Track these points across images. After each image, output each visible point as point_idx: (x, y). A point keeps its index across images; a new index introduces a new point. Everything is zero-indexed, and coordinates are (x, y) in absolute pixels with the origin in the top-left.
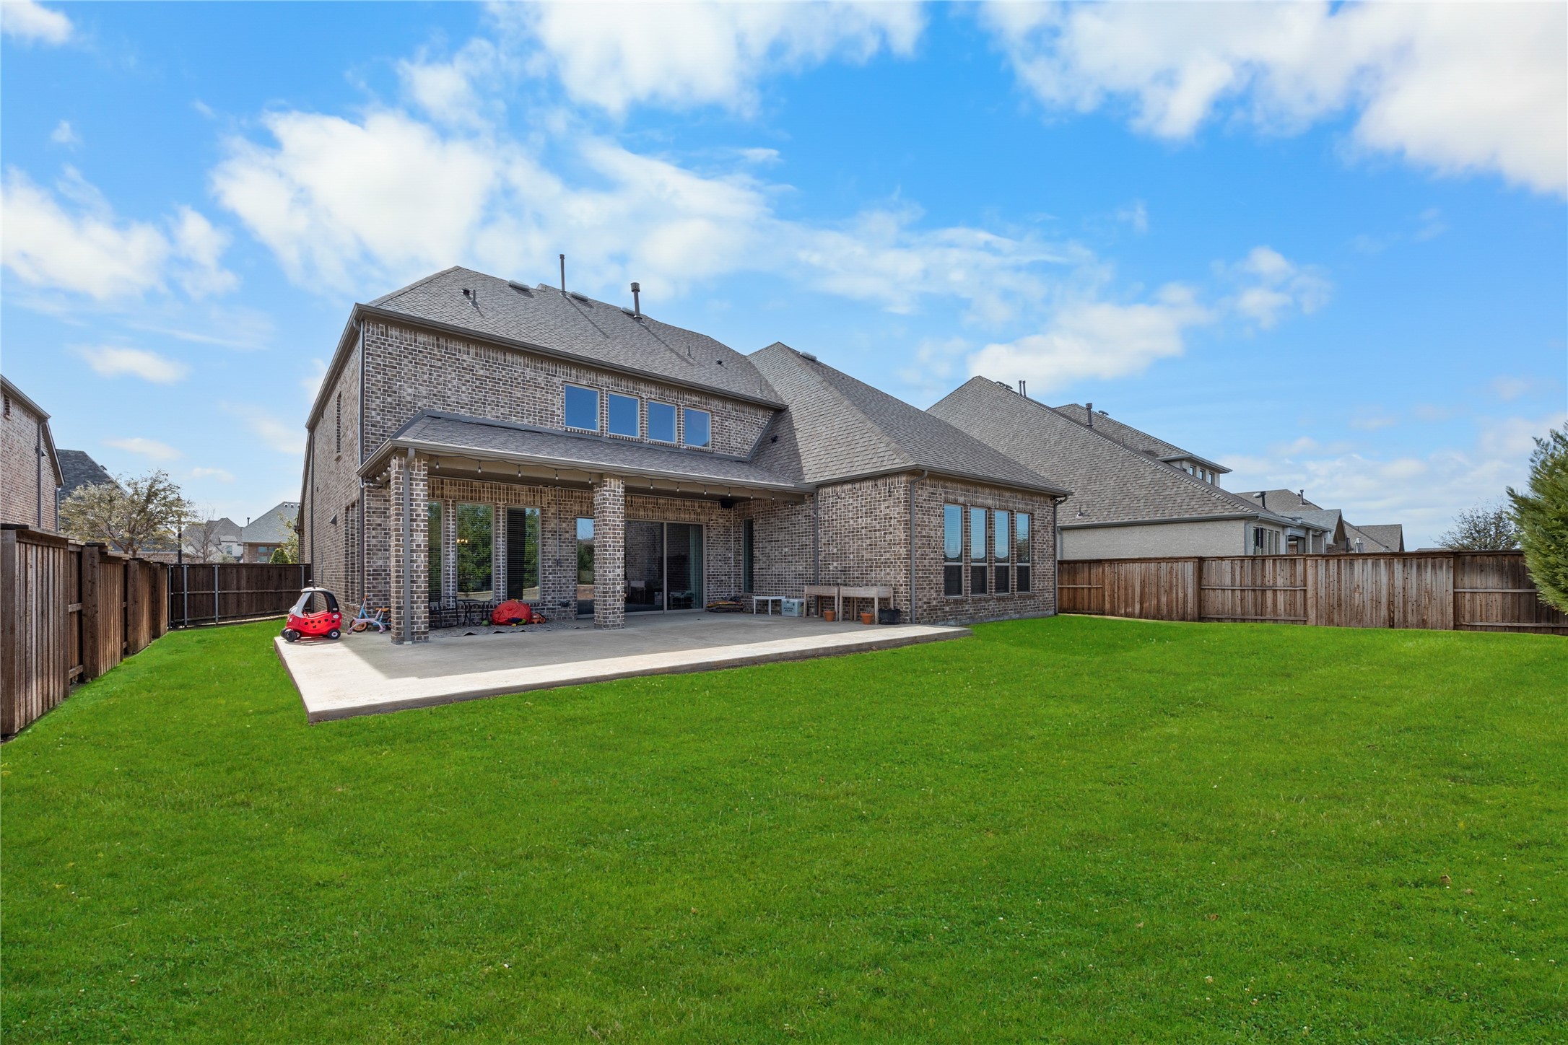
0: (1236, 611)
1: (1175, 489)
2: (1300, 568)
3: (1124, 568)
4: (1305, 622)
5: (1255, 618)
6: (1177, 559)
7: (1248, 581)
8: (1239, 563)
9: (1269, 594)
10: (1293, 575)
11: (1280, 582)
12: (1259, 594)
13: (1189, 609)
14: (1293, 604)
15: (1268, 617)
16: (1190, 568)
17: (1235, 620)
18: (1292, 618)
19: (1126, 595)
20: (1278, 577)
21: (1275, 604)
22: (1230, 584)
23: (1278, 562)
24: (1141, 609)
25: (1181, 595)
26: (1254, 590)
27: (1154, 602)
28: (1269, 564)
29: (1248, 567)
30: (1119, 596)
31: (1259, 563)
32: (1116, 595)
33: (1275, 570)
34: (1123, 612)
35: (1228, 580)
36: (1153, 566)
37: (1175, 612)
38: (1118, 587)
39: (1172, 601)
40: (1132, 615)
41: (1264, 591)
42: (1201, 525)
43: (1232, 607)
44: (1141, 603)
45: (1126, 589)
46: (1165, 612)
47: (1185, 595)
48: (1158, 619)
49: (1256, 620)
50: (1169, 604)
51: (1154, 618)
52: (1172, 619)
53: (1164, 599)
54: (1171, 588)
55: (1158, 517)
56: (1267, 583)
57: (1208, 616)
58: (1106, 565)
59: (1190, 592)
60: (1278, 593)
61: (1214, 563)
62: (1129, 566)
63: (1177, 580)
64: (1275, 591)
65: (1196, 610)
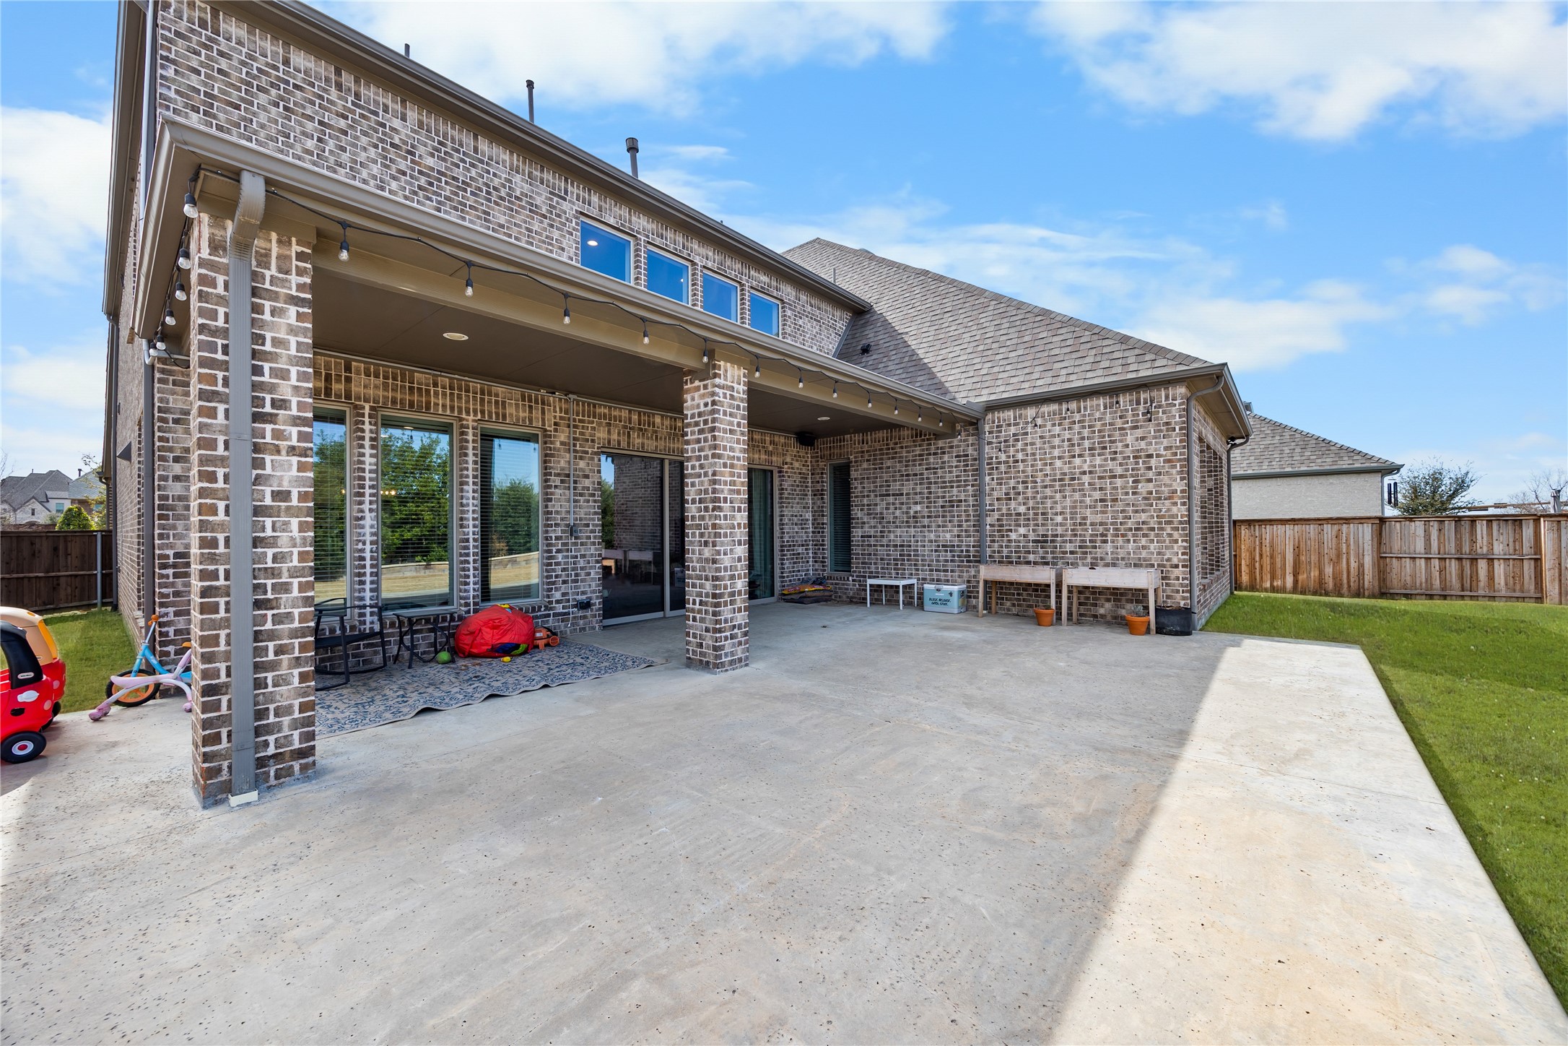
0: (1432, 584)
1: (1278, 438)
2: (1528, 531)
3: (1268, 531)
4: (1539, 600)
5: (1462, 593)
6: (1347, 520)
7: (1451, 547)
8: (1436, 524)
9: (1482, 565)
10: (1518, 540)
11: (1498, 549)
12: (1467, 564)
13: (1366, 583)
14: (1516, 577)
15: (1481, 592)
16: (1367, 531)
17: (1431, 597)
18: (1517, 594)
19: (1273, 564)
20: (1495, 543)
21: (1491, 577)
22: (1423, 551)
23: (1495, 525)
24: (1296, 582)
25: (1353, 565)
26: (1460, 559)
27: (1314, 573)
28: (1481, 527)
29: (1449, 530)
30: (1261, 567)
31: (1466, 525)
32: (1257, 565)
33: (1490, 534)
34: (1268, 585)
35: (1420, 546)
36: (1312, 528)
37: (1345, 586)
38: (1261, 555)
39: (1341, 573)
40: (1283, 590)
41: (1474, 561)
42: (1322, 479)
43: (1427, 579)
44: (1296, 574)
45: (1272, 557)
46: (1330, 585)
47: (1361, 566)
48: (1321, 595)
49: (1463, 596)
50: (1337, 577)
51: (1315, 593)
52: (1341, 595)
53: (1329, 570)
54: (1339, 556)
55: (1265, 470)
56: (1479, 551)
57: (1392, 591)
58: (1243, 527)
59: (1368, 561)
60: (1495, 561)
61: (1398, 524)
62: (1280, 529)
63: (1348, 546)
64: (1491, 561)
65: (1376, 584)
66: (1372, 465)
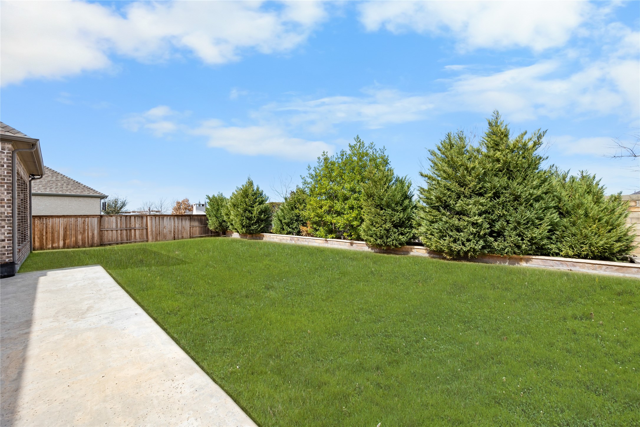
0: (118, 239)
2: (145, 220)
3: (50, 221)
4: (147, 241)
5: (127, 241)
6: (88, 216)
7: (124, 226)
8: (119, 218)
9: (133, 231)
10: (142, 223)
11: (137, 226)
12: (128, 231)
13: (95, 241)
14: (141, 235)
15: (132, 241)
16: (95, 220)
17: (117, 244)
18: (142, 240)
19: (53, 236)
20: (136, 224)
21: (135, 235)
22: (115, 227)
23: (136, 218)
24: (64, 243)
25: (90, 234)
26: (126, 230)
27: (73, 239)
28: (133, 218)
29: (123, 220)
30: (47, 238)
31: (128, 218)
32: (44, 237)
33: (135, 221)
34: (50, 246)
35: (114, 226)
36: (73, 220)
37: (87, 243)
38: (46, 233)
39: (85, 238)
40: (58, 248)
41: (130, 230)
43: (116, 238)
44: (64, 240)
45: (52, 233)
46: (80, 243)
47: (93, 234)
48: (76, 248)
49: (127, 242)
50: (83, 240)
51: (73, 248)
52: (85, 247)
53: (80, 237)
54: (84, 231)
56: (132, 227)
57: (104, 243)
58: (36, 219)
59: (96, 232)
60: (136, 230)
61: (107, 218)
62: (57, 220)
63: (88, 227)
64: (135, 230)
65: (99, 241)
66: (97, 195)
